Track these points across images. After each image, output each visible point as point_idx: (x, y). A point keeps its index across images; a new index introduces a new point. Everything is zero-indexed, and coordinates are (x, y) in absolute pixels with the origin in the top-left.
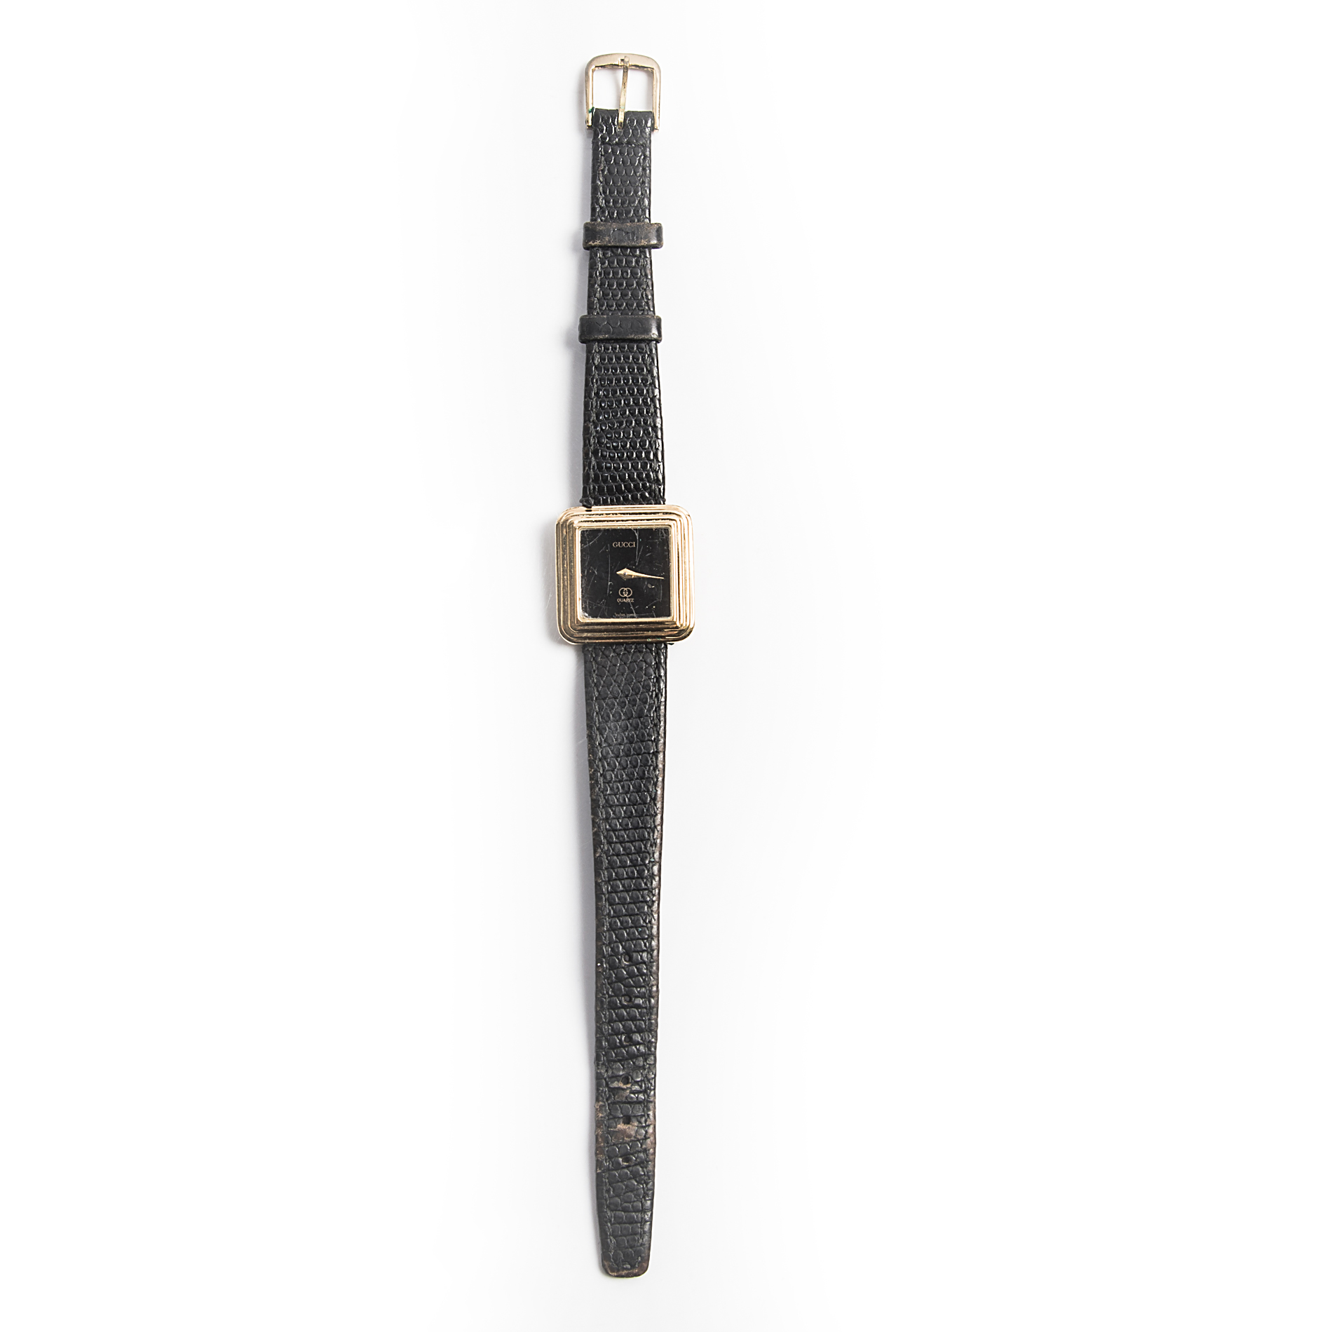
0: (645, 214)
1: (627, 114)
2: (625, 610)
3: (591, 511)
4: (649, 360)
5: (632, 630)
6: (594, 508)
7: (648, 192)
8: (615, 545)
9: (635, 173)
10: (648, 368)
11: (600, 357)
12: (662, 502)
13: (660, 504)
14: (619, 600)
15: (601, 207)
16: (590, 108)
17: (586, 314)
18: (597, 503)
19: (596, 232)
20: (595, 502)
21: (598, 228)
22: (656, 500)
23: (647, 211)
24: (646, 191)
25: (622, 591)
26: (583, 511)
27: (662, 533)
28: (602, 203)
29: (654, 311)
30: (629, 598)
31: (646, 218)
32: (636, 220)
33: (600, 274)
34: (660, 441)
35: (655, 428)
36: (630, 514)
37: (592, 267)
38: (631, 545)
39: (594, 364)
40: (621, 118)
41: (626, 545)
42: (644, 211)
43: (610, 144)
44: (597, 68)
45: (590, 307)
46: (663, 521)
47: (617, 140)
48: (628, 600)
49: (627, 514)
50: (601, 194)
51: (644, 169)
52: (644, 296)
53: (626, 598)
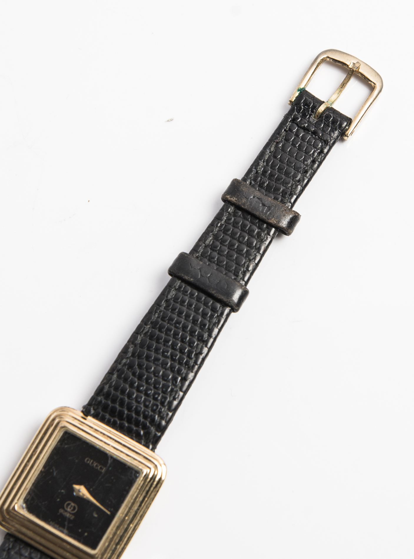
0: (291, 198)
1: (330, 110)
2: (59, 522)
3: (85, 419)
4: (215, 320)
5: (55, 544)
6: (89, 418)
7: (306, 181)
8: (88, 460)
9: (305, 160)
10: (211, 326)
11: (176, 294)
12: (151, 447)
13: (148, 447)
14: (61, 511)
15: (257, 172)
16: (302, 86)
17: (188, 252)
18: (95, 416)
19: (238, 190)
20: (93, 414)
21: (244, 189)
22: (147, 443)
23: (295, 197)
24: (304, 180)
25: (69, 504)
26: (78, 416)
27: (132, 473)
28: (261, 168)
29: (247, 283)
30: (70, 513)
31: (290, 202)
32: (280, 199)
33: (222, 225)
34: (181, 394)
35: (184, 379)
36: (116, 441)
37: (218, 218)
38: (101, 468)
39: (167, 297)
40: (322, 109)
41: (97, 466)
42: (291, 195)
43: (298, 125)
44: (328, 59)
45: (195, 250)
46: (140, 464)
47: (306, 125)
48: (68, 515)
49: (113, 439)
50: (264, 162)
51: (314, 162)
52: (246, 265)
53: (66, 511)
